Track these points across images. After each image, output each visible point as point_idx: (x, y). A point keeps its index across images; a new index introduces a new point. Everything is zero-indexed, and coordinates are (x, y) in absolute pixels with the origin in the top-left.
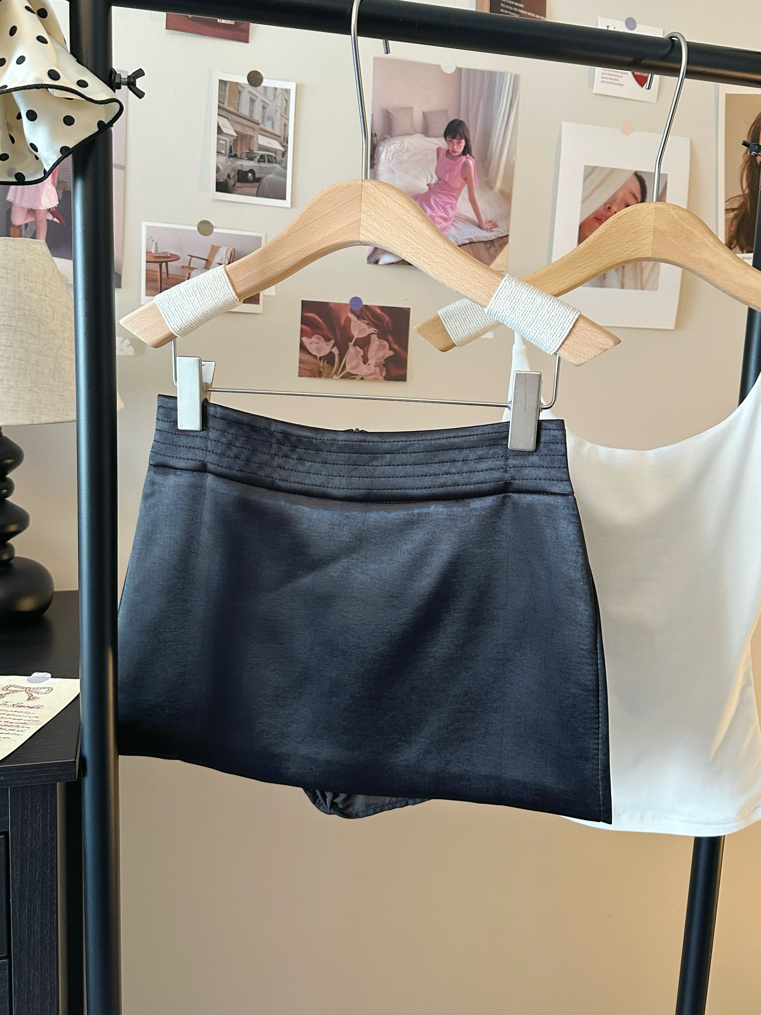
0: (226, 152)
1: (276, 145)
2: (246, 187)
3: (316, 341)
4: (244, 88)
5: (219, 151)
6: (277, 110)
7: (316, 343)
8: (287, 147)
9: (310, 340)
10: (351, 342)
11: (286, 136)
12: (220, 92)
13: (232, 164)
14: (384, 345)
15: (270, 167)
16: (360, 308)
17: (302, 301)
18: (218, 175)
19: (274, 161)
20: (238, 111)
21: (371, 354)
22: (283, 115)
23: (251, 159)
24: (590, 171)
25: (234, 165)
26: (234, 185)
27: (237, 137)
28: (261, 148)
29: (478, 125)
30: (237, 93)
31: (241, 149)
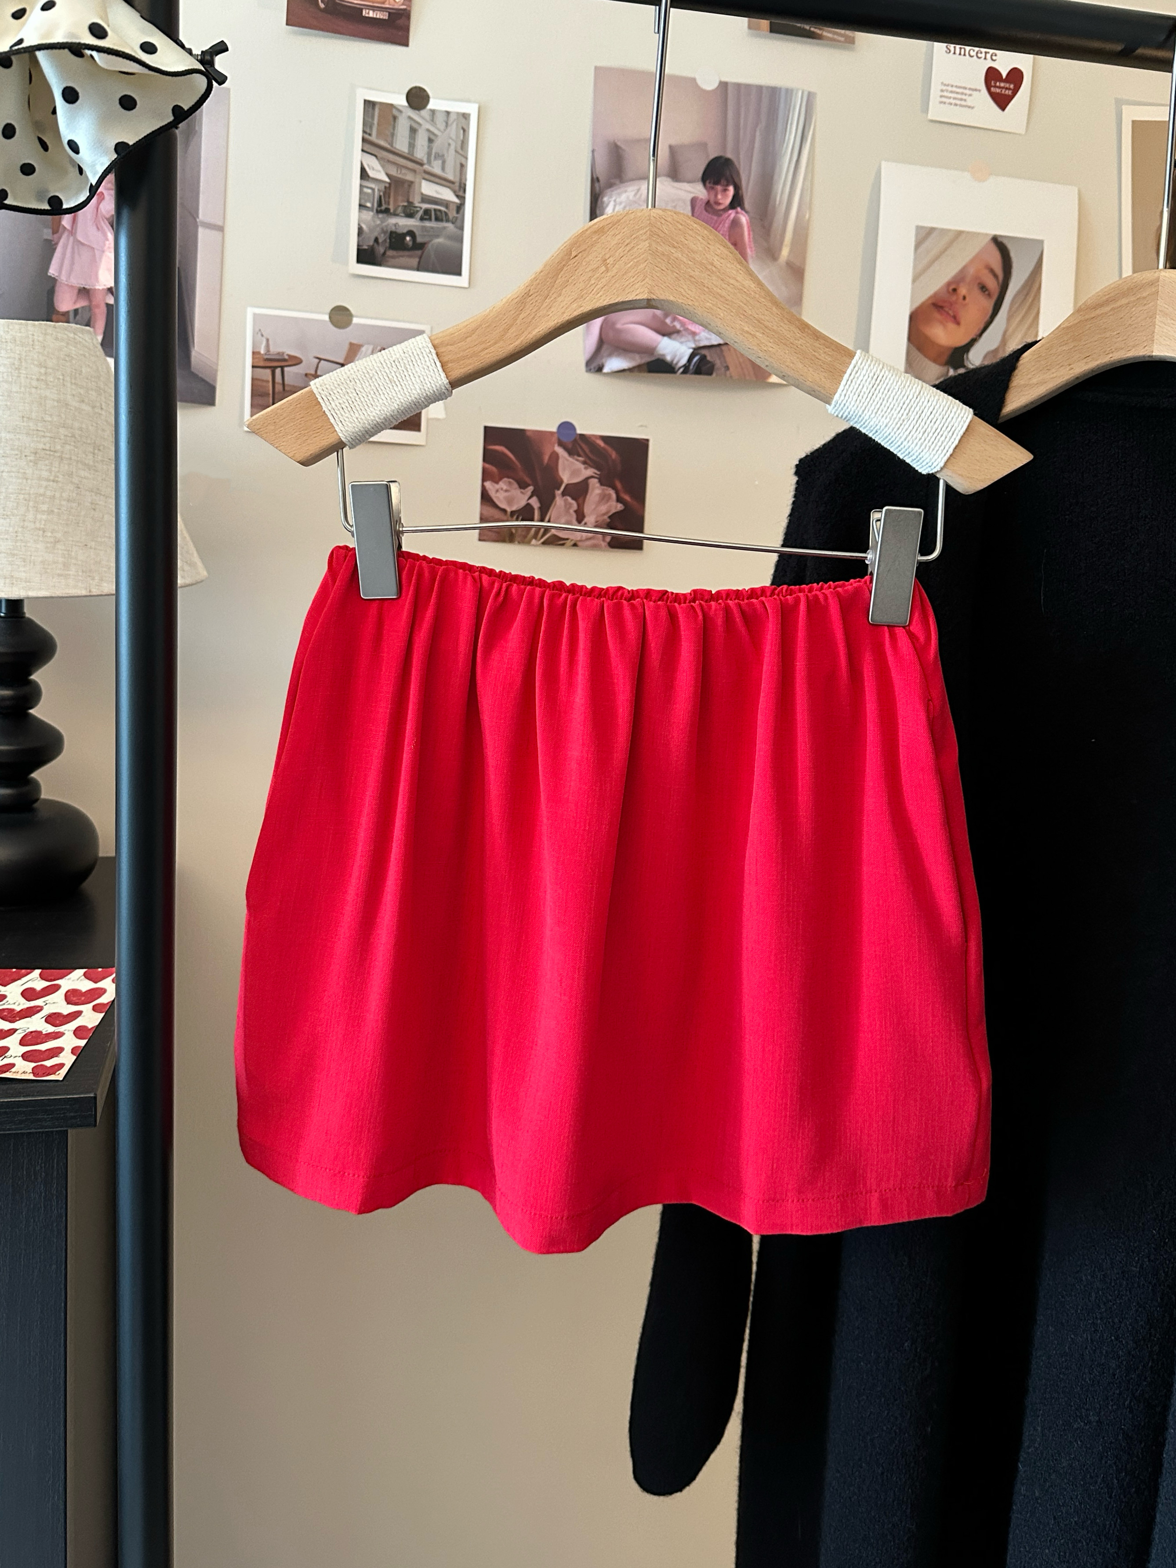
0: (373, 205)
1: (447, 195)
2: (402, 256)
3: (505, 487)
4: (400, 111)
5: (363, 203)
6: (449, 145)
7: (506, 491)
8: (464, 198)
9: (497, 486)
10: (558, 489)
11: (463, 181)
12: (366, 119)
13: (382, 222)
14: (610, 496)
15: (438, 228)
16: (572, 439)
17: (486, 428)
18: (361, 239)
19: (444, 218)
20: (392, 146)
21: (588, 508)
22: (460, 151)
23: (410, 215)
24: (924, 235)
25: (385, 224)
26: (384, 253)
27: (390, 184)
28: (426, 199)
29: (754, 164)
30: (391, 119)
31: (396, 200)
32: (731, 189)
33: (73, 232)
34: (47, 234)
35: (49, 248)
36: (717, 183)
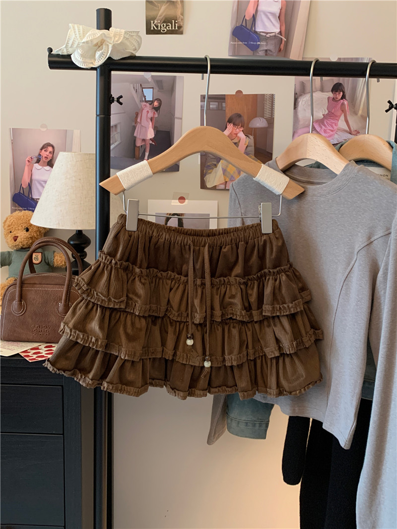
32: (342, 93)
33: (140, 123)
34: (134, 124)
35: (134, 128)
36: (336, 92)
